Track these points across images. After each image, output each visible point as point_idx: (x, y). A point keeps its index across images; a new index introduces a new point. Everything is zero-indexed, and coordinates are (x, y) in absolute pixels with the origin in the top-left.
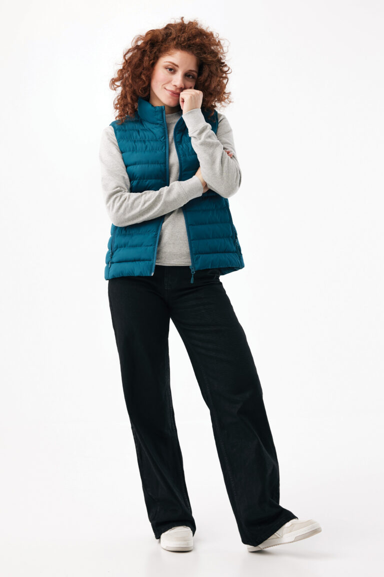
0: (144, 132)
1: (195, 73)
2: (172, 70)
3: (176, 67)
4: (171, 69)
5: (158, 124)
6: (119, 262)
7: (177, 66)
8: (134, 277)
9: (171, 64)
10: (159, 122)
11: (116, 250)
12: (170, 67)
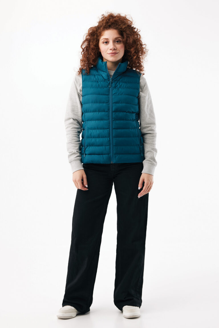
0: (98, 76)
1: (120, 39)
3: (108, 40)
4: (106, 42)
6: (90, 154)
8: (101, 164)
9: (104, 40)
11: (87, 147)
12: (105, 41)
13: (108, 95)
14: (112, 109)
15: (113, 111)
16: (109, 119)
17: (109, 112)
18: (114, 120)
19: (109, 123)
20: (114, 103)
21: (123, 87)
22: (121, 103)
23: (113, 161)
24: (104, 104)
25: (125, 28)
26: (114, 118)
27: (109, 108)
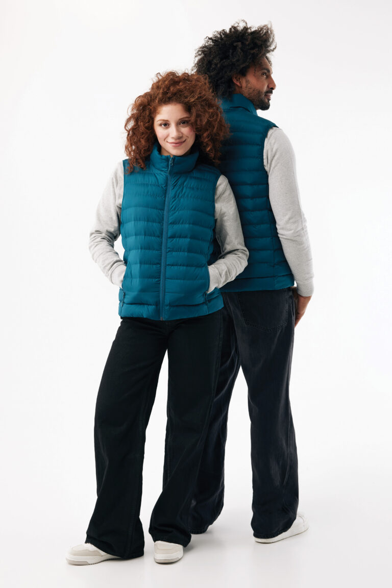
1: (187, 119)
2: (166, 124)
5: (163, 171)
6: (130, 304)
7: (167, 121)
9: (162, 121)
10: (163, 169)
12: (164, 123)
13: (163, 210)
14: (167, 233)
15: (169, 236)
16: (161, 248)
17: (162, 238)
18: (169, 251)
19: (161, 256)
20: (171, 223)
21: (188, 196)
22: (182, 223)
23: (164, 317)
24: (155, 224)
25: (194, 102)
26: (169, 248)
27: (162, 232)
